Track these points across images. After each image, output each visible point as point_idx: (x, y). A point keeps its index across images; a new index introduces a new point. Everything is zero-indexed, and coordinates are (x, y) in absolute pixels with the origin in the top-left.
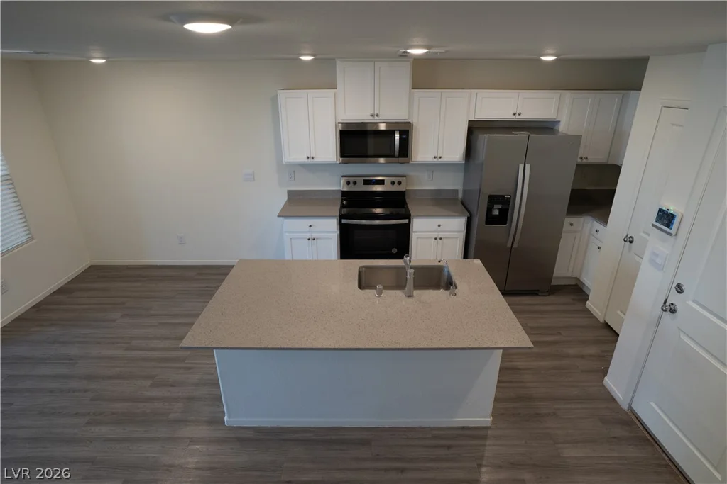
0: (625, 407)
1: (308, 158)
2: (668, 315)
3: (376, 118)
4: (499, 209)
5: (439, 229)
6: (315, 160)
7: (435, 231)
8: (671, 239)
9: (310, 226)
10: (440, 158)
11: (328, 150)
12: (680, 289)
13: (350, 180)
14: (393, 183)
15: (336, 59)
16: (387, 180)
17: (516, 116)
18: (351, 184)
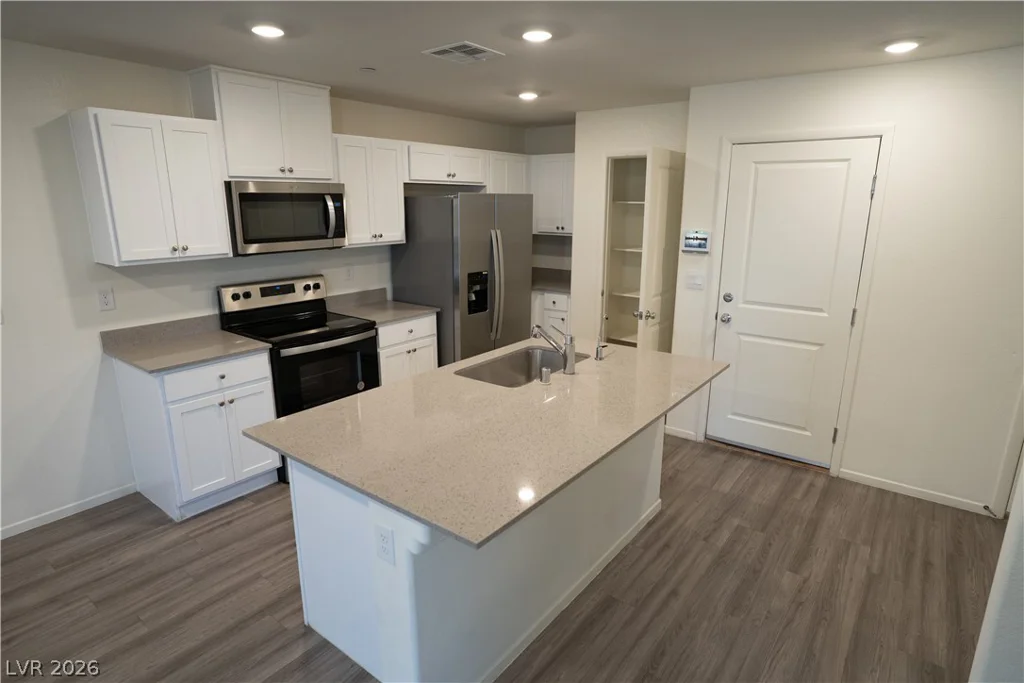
0: (701, 439)
1: (174, 250)
2: (723, 328)
3: (288, 174)
4: (475, 292)
5: (411, 336)
6: (188, 253)
7: (406, 342)
8: (706, 257)
9: (223, 377)
10: (381, 236)
12: (728, 298)
13: (240, 290)
14: (307, 288)
15: (212, 66)
16: (299, 285)
17: (451, 179)
18: (242, 297)
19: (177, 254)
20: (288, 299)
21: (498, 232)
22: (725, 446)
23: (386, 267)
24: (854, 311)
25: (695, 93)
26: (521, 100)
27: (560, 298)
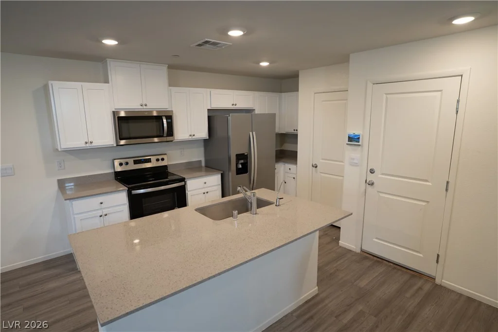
0: (359, 251)
1: (86, 143)
2: (369, 188)
3: (145, 107)
4: (242, 164)
5: (206, 185)
6: (93, 144)
7: (202, 188)
8: (360, 148)
9: (101, 203)
10: (194, 135)
11: (106, 136)
12: (372, 171)
13: (123, 161)
14: (158, 160)
15: (107, 59)
16: (153, 159)
17: (234, 106)
18: (124, 164)
19: (88, 145)
20: (148, 165)
21: (254, 133)
22: (372, 257)
23: (202, 150)
24: (448, 183)
25: (352, 57)
26: (261, 66)
27: (292, 166)
